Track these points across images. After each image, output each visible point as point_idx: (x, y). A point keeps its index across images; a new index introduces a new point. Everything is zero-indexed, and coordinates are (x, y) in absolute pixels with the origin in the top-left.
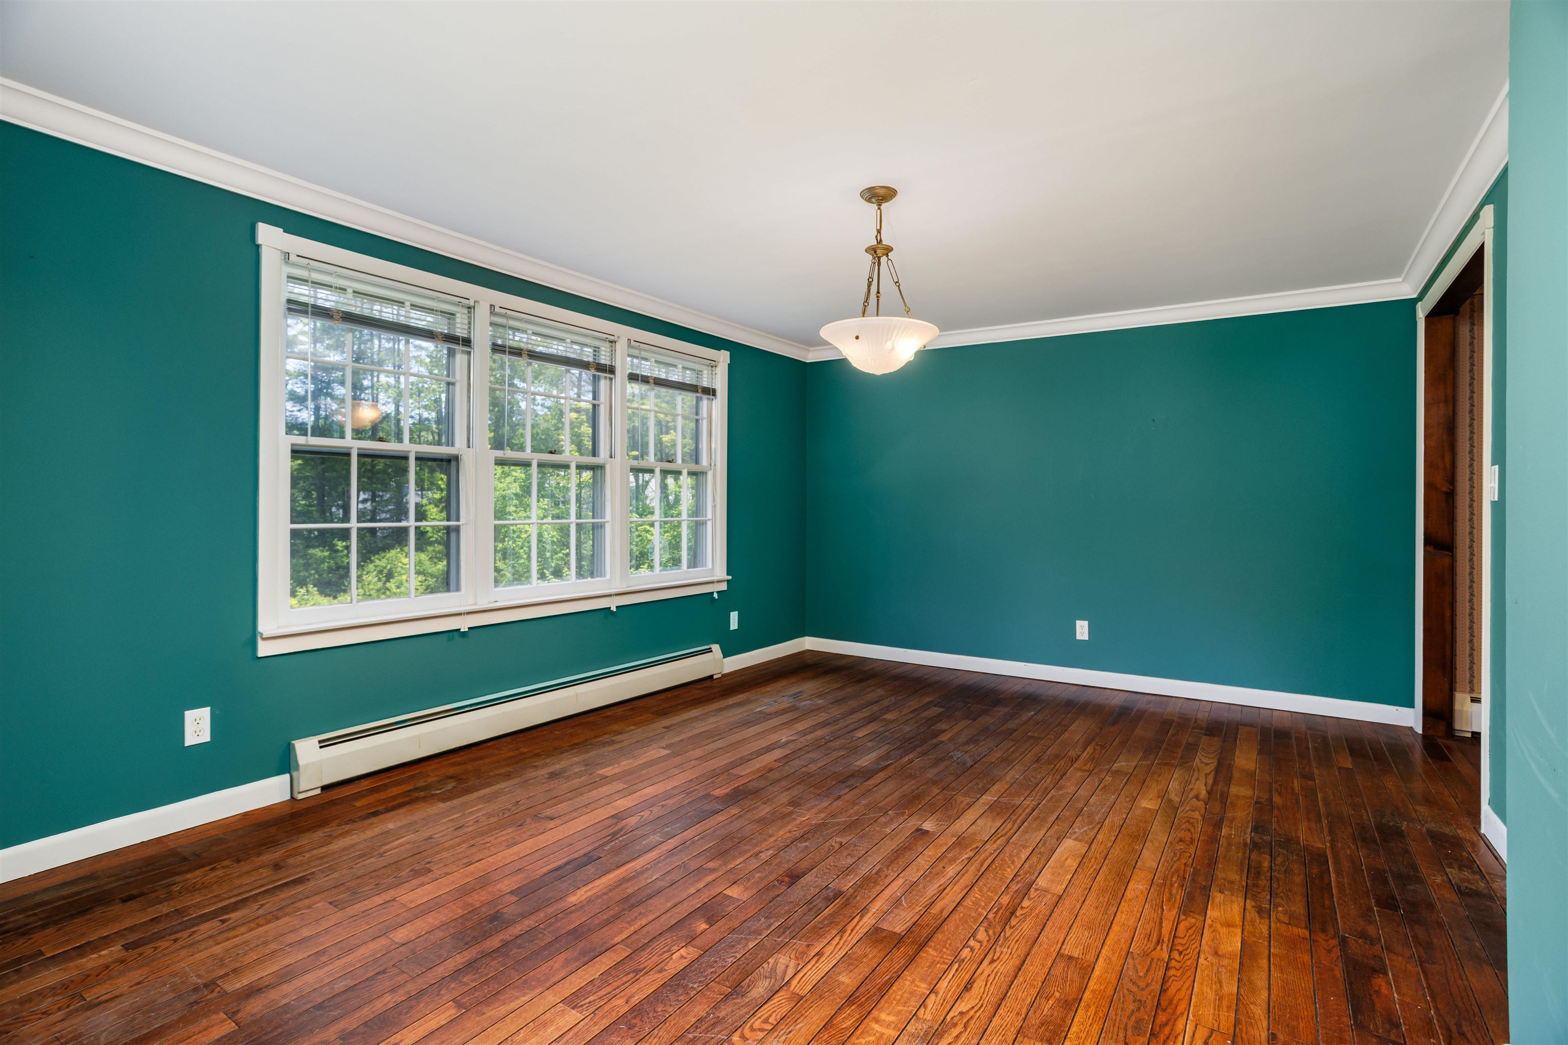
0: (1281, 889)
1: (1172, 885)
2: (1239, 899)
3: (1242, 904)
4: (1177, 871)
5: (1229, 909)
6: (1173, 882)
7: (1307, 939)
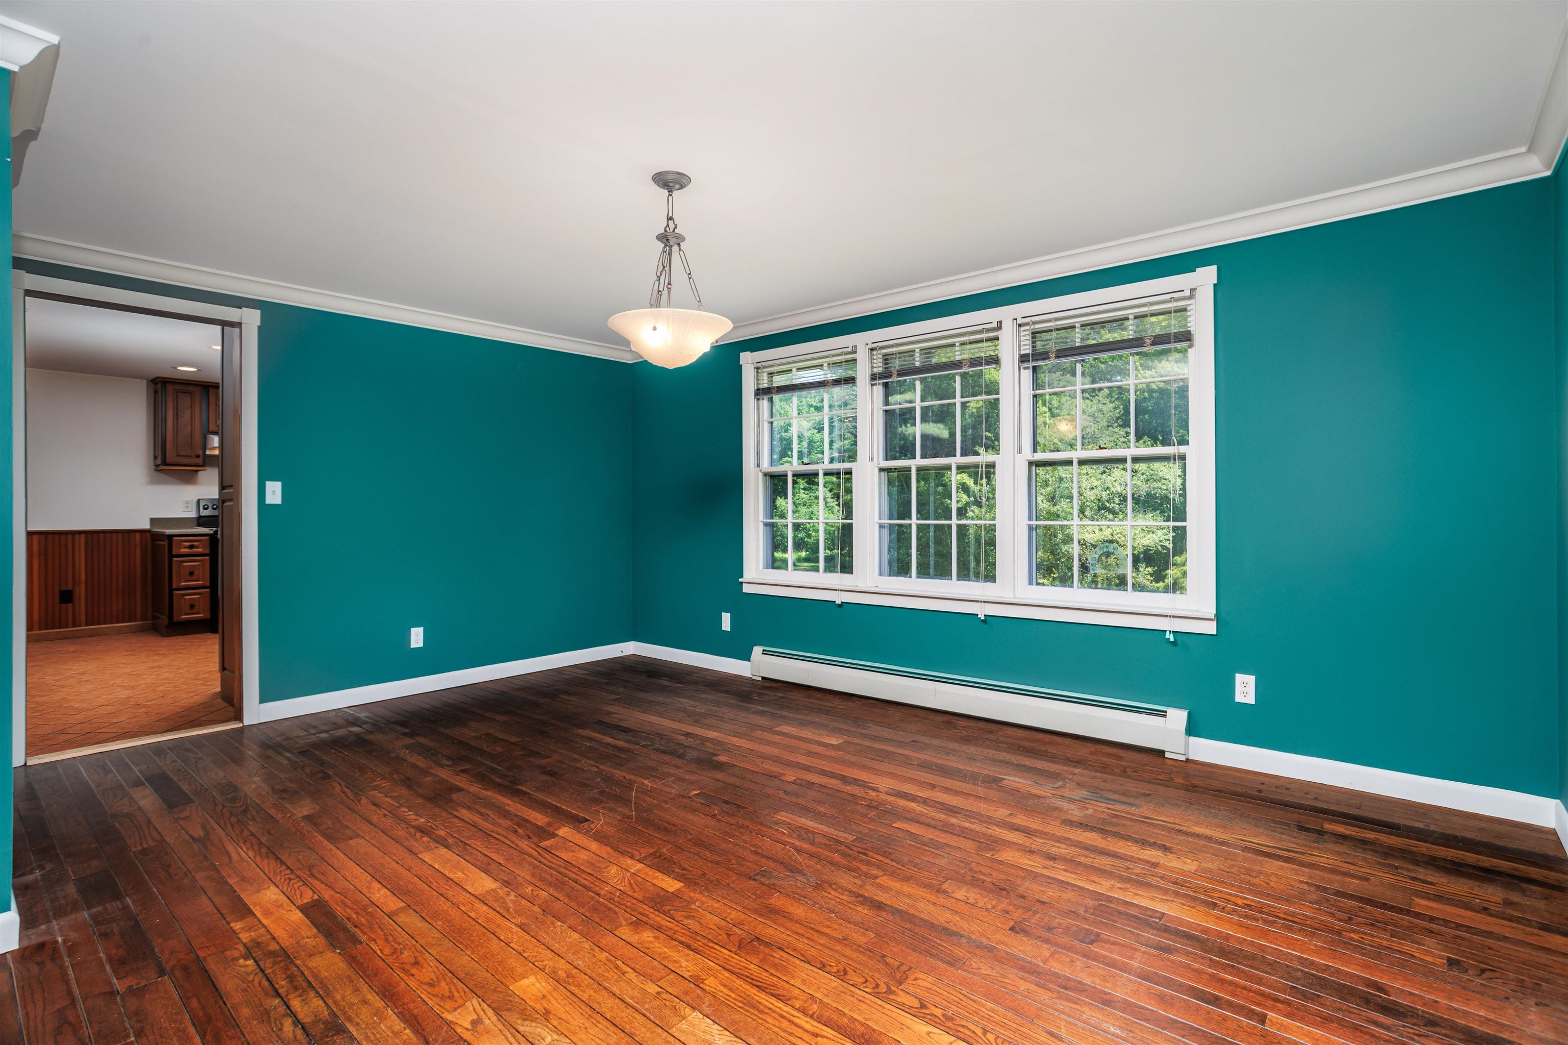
0: (256, 983)
1: (356, 913)
2: (287, 944)
3: (280, 941)
4: (371, 929)
5: (287, 928)
6: (359, 917)
7: (199, 949)
